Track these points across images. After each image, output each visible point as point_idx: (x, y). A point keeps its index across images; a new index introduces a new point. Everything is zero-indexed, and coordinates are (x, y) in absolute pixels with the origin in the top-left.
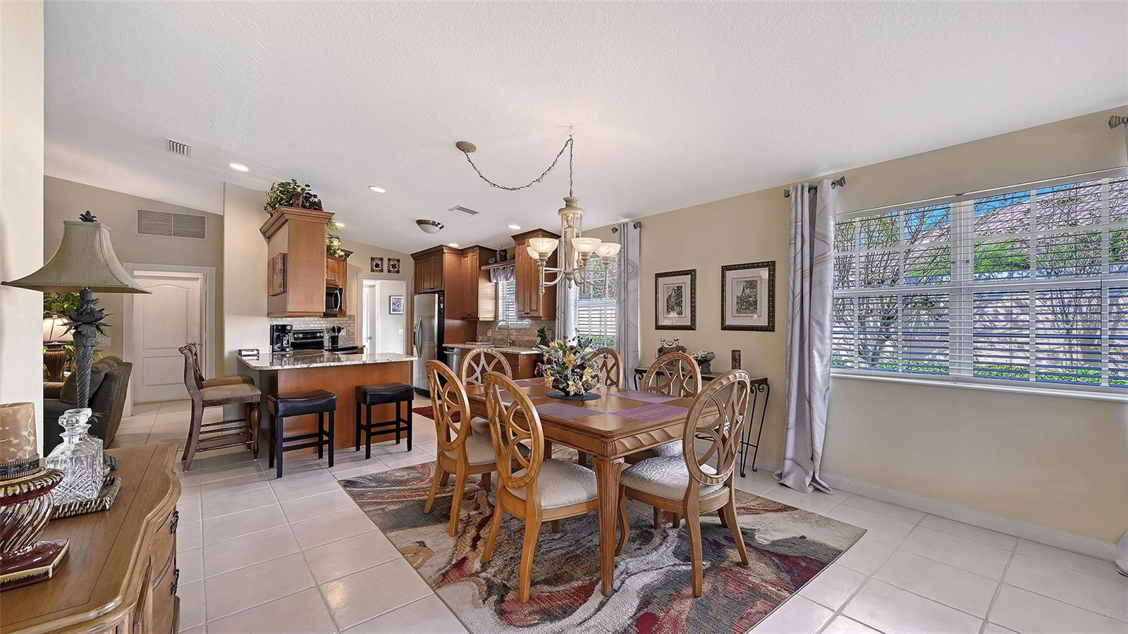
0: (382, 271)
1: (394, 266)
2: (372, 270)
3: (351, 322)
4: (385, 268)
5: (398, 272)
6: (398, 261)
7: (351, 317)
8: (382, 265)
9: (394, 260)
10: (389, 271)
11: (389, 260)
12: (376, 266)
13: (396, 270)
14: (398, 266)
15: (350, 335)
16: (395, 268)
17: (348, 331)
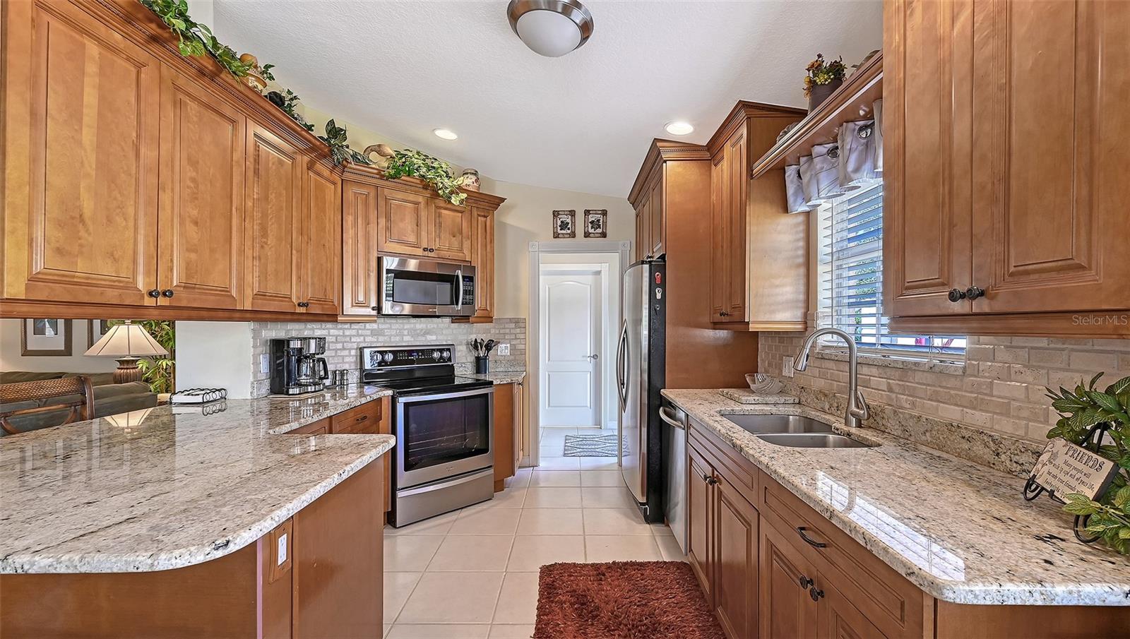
0: (573, 235)
1: (595, 224)
2: (556, 236)
3: (518, 330)
4: (580, 231)
5: (604, 235)
6: (604, 213)
7: (517, 322)
8: (574, 223)
9: (596, 212)
10: (587, 235)
11: (587, 212)
12: (563, 226)
13: (599, 231)
14: (605, 223)
15: (518, 357)
16: (598, 226)
17: (513, 348)
